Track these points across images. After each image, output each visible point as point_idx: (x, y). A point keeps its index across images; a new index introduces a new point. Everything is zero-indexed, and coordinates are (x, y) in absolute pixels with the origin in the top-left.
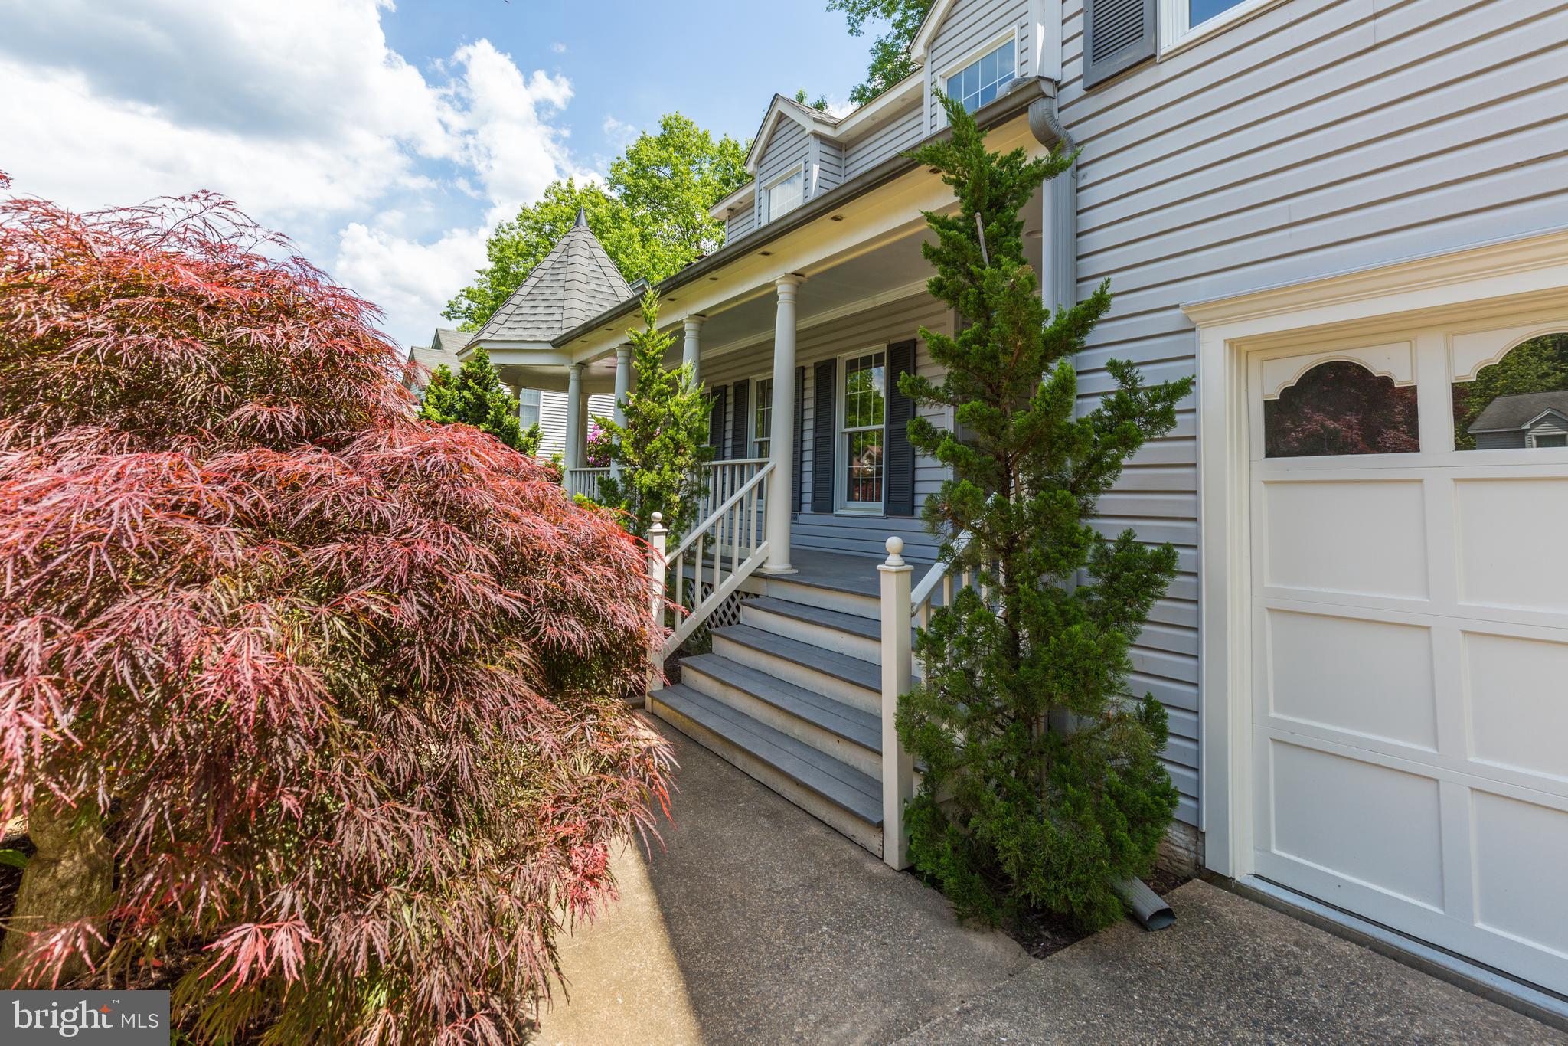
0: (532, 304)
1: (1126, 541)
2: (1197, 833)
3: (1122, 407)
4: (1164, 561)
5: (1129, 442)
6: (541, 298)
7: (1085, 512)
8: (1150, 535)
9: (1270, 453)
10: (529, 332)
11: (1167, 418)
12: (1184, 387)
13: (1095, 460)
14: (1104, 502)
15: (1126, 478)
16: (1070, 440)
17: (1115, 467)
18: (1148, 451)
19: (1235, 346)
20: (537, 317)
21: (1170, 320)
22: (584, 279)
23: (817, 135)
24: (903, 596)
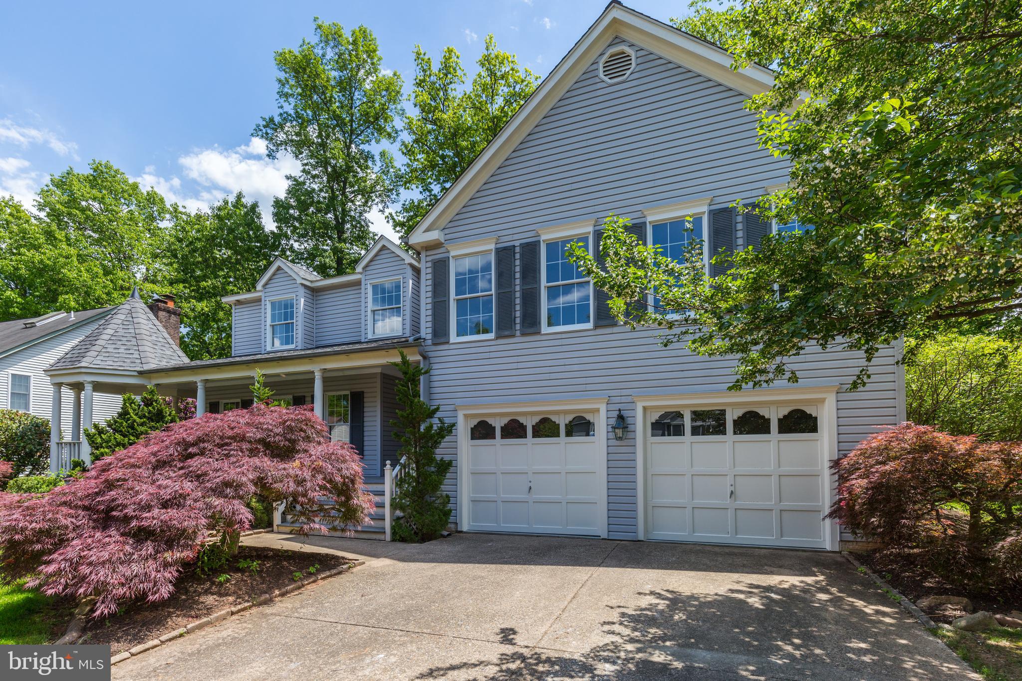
0: (114, 346)
1: (442, 460)
2: (456, 524)
3: (441, 429)
4: (449, 464)
5: (443, 437)
6: (119, 343)
7: (434, 453)
8: (447, 458)
9: (472, 439)
10: (118, 364)
11: (451, 432)
12: (454, 425)
13: (436, 441)
14: (437, 451)
15: (443, 445)
16: (432, 437)
17: (440, 442)
18: (447, 438)
19: (466, 416)
20: (120, 355)
21: (451, 408)
22: (148, 333)
23: (302, 284)
24: (391, 474)
